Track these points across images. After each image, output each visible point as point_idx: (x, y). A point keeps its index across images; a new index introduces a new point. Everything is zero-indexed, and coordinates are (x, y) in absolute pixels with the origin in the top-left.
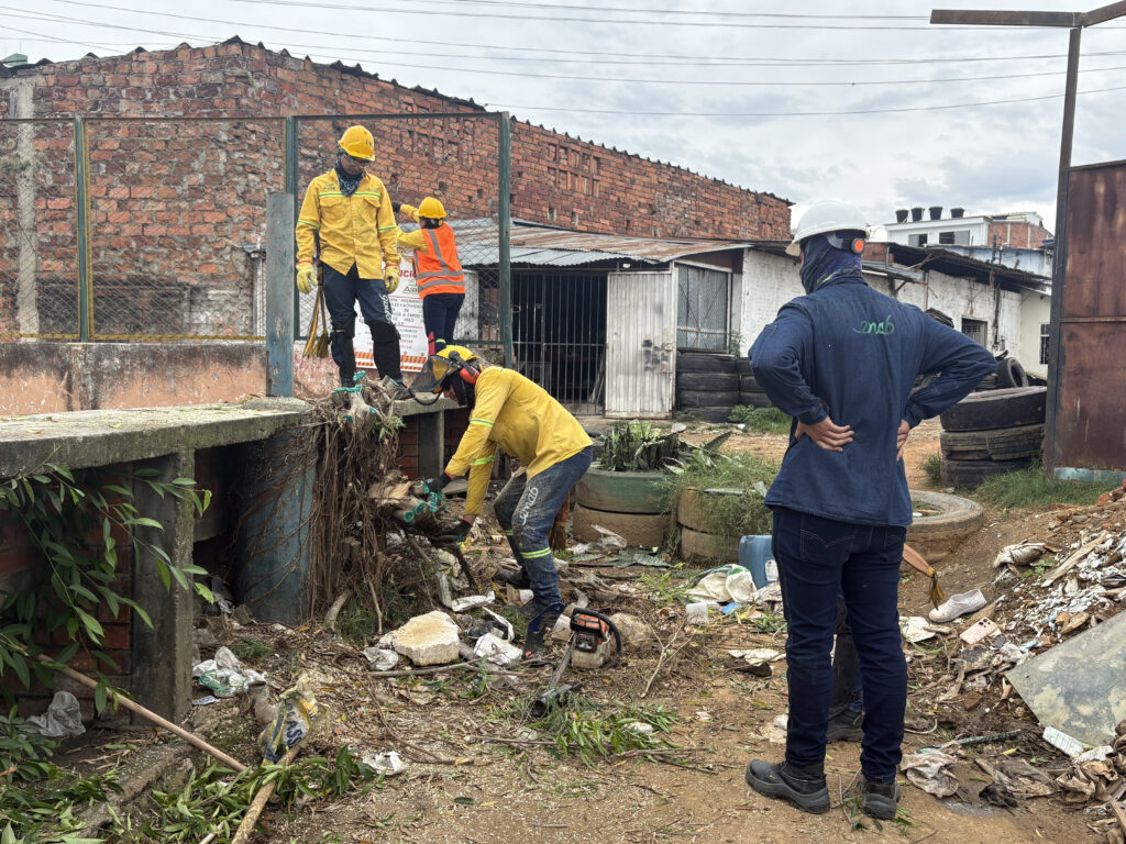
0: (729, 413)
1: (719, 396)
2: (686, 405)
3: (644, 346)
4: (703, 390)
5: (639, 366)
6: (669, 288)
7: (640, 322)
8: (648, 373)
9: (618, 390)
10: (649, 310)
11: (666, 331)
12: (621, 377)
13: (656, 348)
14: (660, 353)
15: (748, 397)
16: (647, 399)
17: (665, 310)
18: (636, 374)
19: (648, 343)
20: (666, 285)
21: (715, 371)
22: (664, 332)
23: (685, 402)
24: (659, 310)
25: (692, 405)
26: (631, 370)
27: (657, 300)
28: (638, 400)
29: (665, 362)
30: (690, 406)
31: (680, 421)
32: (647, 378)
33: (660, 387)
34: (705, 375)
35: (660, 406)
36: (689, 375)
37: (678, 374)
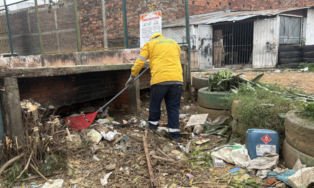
0: (298, 65)
1: (294, 59)
2: (282, 63)
3: (266, 44)
4: (288, 58)
5: (265, 51)
6: (276, 24)
7: (265, 36)
8: (268, 53)
9: (257, 59)
10: (268, 32)
11: (275, 38)
12: (258, 55)
13: (271, 45)
14: (272, 46)
15: (306, 59)
16: (267, 61)
17: (274, 31)
18: (263, 54)
19: (268, 43)
20: (275, 23)
21: (293, 51)
22: (274, 39)
23: (281, 62)
24: (272, 31)
25: (284, 63)
26: (262, 52)
27: (271, 28)
28: (264, 62)
29: (274, 49)
30: (283, 63)
31: (279, 69)
32: (267, 55)
33: (272, 57)
34: (289, 53)
35: (272, 64)
36: (283, 53)
37: (279, 53)
